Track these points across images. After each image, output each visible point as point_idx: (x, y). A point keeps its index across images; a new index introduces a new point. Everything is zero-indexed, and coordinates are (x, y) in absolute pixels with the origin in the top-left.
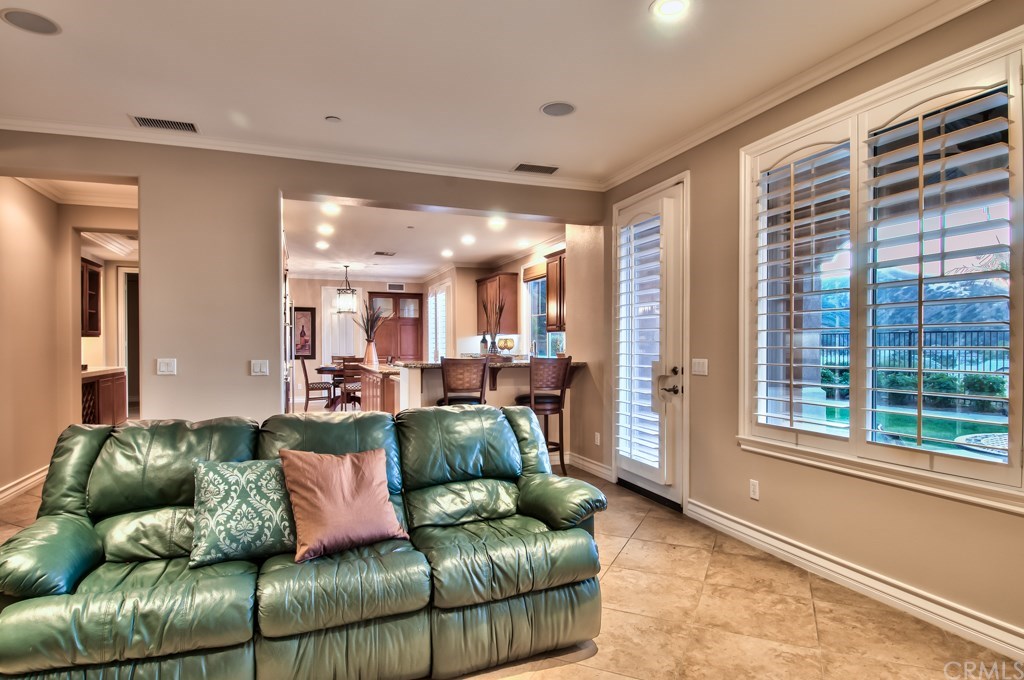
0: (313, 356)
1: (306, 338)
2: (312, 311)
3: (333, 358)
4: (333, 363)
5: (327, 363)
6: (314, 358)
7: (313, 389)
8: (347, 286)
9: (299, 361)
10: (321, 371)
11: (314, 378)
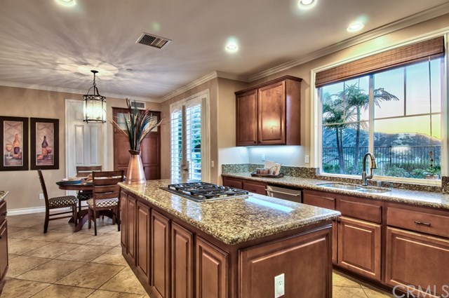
0: (56, 166)
1: (48, 148)
2: (56, 123)
3: (78, 169)
4: (79, 175)
5: (71, 174)
6: (58, 168)
7: (53, 207)
8: (94, 93)
9: (36, 172)
10: (63, 185)
11: (55, 192)
